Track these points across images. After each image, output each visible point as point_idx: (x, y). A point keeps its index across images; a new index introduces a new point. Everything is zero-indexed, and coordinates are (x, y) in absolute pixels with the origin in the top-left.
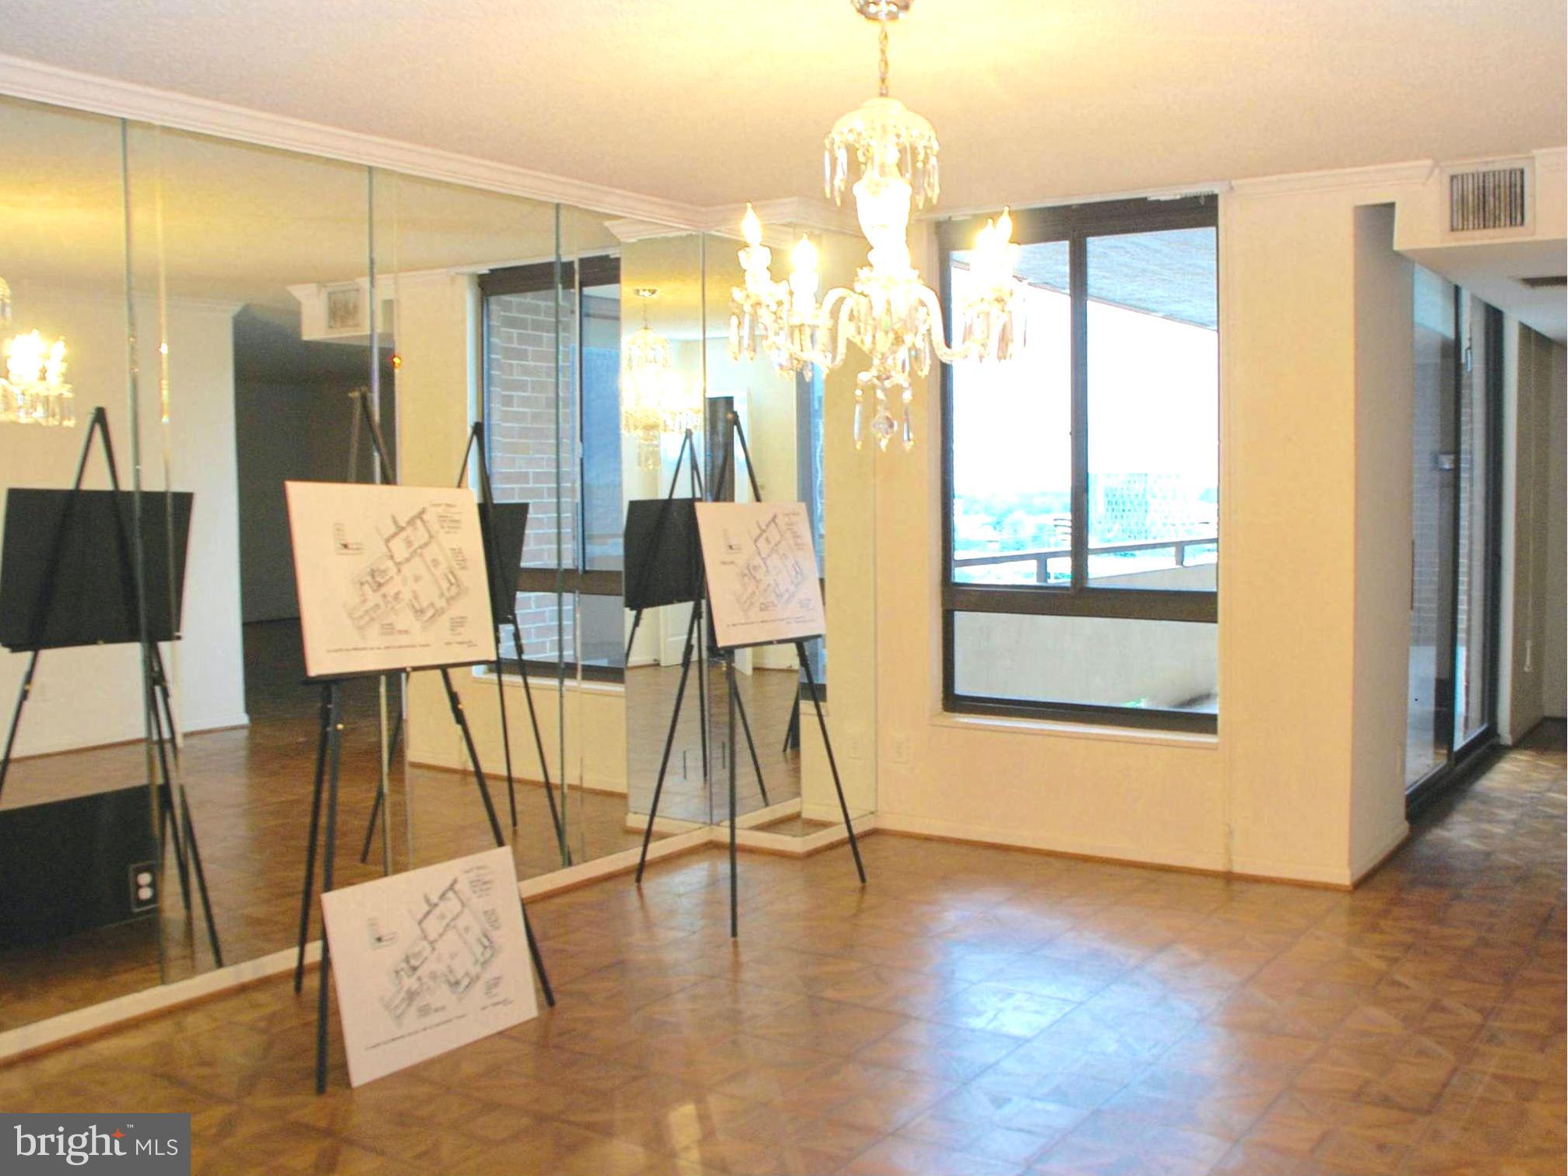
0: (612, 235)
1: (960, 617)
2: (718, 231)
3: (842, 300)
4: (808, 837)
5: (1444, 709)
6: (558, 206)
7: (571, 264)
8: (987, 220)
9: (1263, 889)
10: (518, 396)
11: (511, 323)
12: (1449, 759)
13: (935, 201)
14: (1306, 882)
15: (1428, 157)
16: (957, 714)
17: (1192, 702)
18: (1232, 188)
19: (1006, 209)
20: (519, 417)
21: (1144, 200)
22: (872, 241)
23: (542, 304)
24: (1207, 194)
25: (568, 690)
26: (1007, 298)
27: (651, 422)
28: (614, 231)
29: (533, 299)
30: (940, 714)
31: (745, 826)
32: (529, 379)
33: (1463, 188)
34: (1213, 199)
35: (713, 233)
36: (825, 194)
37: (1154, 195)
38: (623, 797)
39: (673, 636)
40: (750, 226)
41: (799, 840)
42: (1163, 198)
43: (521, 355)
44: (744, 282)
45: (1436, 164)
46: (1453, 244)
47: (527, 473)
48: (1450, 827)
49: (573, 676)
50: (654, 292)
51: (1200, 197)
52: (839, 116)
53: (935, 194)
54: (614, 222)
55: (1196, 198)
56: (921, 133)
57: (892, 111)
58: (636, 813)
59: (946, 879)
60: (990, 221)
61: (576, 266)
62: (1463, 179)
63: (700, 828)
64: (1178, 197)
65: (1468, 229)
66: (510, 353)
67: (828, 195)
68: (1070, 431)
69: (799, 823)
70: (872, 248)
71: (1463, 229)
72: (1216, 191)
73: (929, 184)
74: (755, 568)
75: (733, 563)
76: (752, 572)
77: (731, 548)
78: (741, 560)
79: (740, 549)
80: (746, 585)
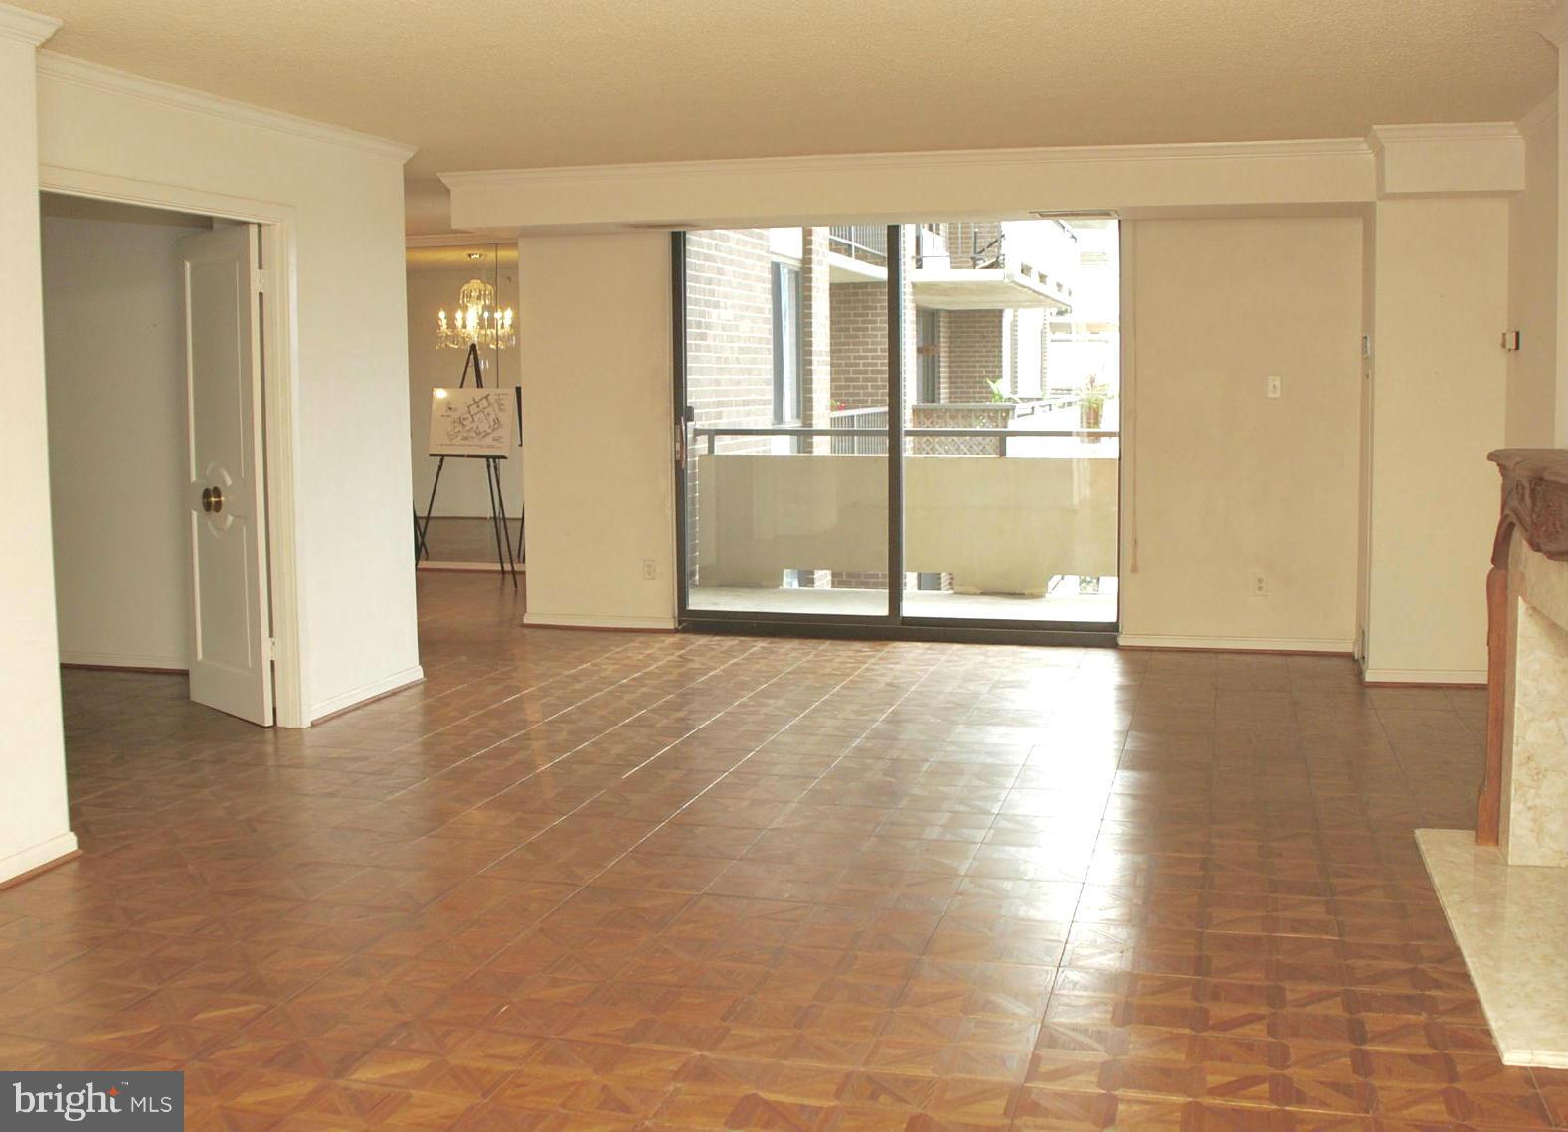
74: (464, 420)
75: (449, 416)
76: (461, 422)
77: (450, 409)
78: (455, 416)
79: (456, 410)
80: (455, 428)
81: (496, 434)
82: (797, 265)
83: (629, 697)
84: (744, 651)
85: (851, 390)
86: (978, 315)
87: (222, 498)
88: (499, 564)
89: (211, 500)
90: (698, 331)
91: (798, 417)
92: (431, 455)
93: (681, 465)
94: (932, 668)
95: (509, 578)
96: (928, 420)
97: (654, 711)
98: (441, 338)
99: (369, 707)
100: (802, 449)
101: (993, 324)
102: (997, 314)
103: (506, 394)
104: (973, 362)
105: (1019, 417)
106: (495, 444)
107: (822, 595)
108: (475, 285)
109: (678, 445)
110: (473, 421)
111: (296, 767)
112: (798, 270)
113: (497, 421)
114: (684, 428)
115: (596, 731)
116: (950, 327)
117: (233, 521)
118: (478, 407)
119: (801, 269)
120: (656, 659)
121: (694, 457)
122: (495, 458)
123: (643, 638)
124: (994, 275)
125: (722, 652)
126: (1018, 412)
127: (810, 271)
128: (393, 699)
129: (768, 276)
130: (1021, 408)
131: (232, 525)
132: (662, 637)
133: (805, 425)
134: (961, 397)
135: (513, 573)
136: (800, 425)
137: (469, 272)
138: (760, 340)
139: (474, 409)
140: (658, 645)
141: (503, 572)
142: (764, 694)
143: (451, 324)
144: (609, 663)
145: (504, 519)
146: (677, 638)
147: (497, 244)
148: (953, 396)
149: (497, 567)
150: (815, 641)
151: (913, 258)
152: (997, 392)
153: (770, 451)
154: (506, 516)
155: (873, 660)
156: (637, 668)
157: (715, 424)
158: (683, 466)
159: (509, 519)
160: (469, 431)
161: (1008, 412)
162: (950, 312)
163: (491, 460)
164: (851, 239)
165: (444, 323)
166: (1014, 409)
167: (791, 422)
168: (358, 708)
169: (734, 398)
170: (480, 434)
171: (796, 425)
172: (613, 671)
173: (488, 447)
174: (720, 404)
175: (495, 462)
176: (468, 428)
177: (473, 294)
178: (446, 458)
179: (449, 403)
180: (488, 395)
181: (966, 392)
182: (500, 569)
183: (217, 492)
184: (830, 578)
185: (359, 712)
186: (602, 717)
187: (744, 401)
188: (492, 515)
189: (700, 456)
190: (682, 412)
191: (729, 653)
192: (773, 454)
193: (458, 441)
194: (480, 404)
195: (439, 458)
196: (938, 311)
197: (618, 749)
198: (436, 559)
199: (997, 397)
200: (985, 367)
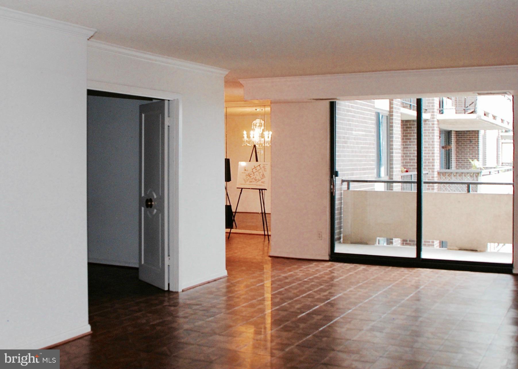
74: (251, 174)
75: (245, 173)
76: (249, 175)
77: (245, 170)
78: (247, 173)
79: (247, 170)
80: (247, 178)
81: (263, 180)
82: (387, 113)
83: (307, 286)
84: (355, 269)
85: (412, 164)
86: (468, 133)
87: (153, 203)
88: (263, 232)
89: (148, 203)
90: (344, 140)
91: (387, 175)
92: (238, 188)
93: (333, 194)
94: (431, 280)
95: (267, 237)
96: (444, 176)
97: (315, 292)
98: (244, 141)
99: (205, 286)
100: (388, 188)
101: (475, 136)
102: (477, 132)
103: (267, 164)
104: (466, 152)
105: (483, 176)
106: (262, 184)
107: (396, 248)
108: (258, 121)
109: (332, 186)
110: (254, 175)
111: (175, 306)
112: (387, 115)
113: (263, 175)
114: (334, 179)
115: (291, 298)
116: (456, 138)
117: (156, 212)
118: (256, 169)
119: (389, 115)
120: (320, 272)
121: (341, 191)
122: (262, 189)
123: (315, 263)
124: (473, 116)
125: (347, 270)
126: (482, 174)
127: (392, 115)
128: (214, 282)
129: (374, 118)
130: (484, 172)
131: (155, 214)
132: (323, 263)
133: (390, 178)
134: (462, 167)
135: (268, 235)
136: (388, 178)
137: (255, 116)
138: (370, 144)
139: (254, 171)
140: (321, 266)
141: (265, 235)
142: (361, 287)
143: (248, 137)
144: (301, 273)
145: (265, 214)
146: (329, 263)
147: (265, 105)
148: (457, 167)
149: (263, 233)
150: (385, 267)
151: (438, 109)
152: (474, 165)
153: (374, 188)
154: (266, 212)
155: (407, 275)
156: (312, 275)
157: (351, 178)
158: (334, 195)
159: (267, 214)
160: (252, 179)
161: (478, 174)
162: (456, 131)
163: (261, 190)
164: (411, 102)
165: (245, 136)
166: (481, 173)
167: (384, 176)
168: (200, 285)
169: (359, 167)
170: (256, 180)
171: (387, 179)
172: (302, 275)
173: (260, 185)
174: (353, 170)
175: (262, 191)
176: (252, 178)
177: (257, 125)
178: (243, 189)
179: (245, 167)
180: (260, 165)
181: (463, 165)
182: (264, 234)
183: (151, 200)
184: (400, 242)
185: (201, 287)
186: (294, 293)
187: (363, 168)
188: (261, 212)
189: (344, 191)
190: (333, 173)
191: (349, 271)
192: (376, 190)
193: (248, 183)
194: (257, 168)
195: (241, 189)
196: (451, 131)
197: (298, 306)
198: (239, 229)
199: (474, 167)
200: (471, 154)
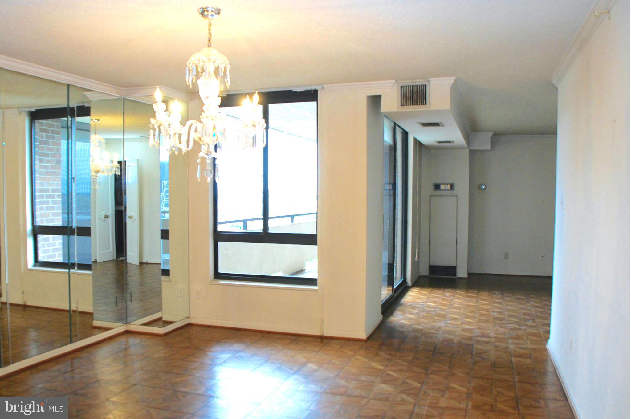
0: (87, 97)
1: (220, 244)
2: (130, 97)
3: (192, 124)
4: (164, 328)
5: (391, 274)
6: (68, 85)
7: (74, 108)
8: (247, 95)
9: (335, 341)
10: (45, 159)
11: (42, 130)
12: (392, 291)
13: (228, 88)
14: (351, 338)
15: (393, 79)
16: (219, 280)
17: (297, 273)
18: (323, 88)
19: (257, 92)
20: (46, 167)
21: (291, 91)
22: (204, 103)
23: (55, 123)
24: (314, 89)
25: (72, 273)
26: (257, 125)
27: (98, 169)
28: (88, 96)
29: (51, 121)
30: (213, 280)
31: (139, 324)
32: (49, 152)
33: (405, 91)
34: (316, 92)
35: (127, 98)
36: (186, 83)
37: (294, 89)
38: (91, 314)
39: (102, 251)
40: (158, 94)
41: (161, 329)
42: (298, 90)
43: (46, 143)
44: (155, 116)
45: (396, 82)
46: (402, 110)
47: (49, 189)
48: (396, 316)
49: (74, 268)
50: (98, 120)
51: (311, 90)
52: (193, 53)
53: (228, 84)
54: (88, 93)
55: (310, 91)
56: (223, 61)
57: (213, 53)
58: (96, 320)
59: (218, 341)
60: (248, 96)
61: (75, 109)
62: (405, 88)
63: (122, 326)
64: (303, 90)
65: (407, 105)
66: (42, 142)
67: (188, 84)
68: (262, 175)
69: (161, 322)
70: (204, 105)
71: (405, 105)
72: (317, 89)
73: (227, 81)
